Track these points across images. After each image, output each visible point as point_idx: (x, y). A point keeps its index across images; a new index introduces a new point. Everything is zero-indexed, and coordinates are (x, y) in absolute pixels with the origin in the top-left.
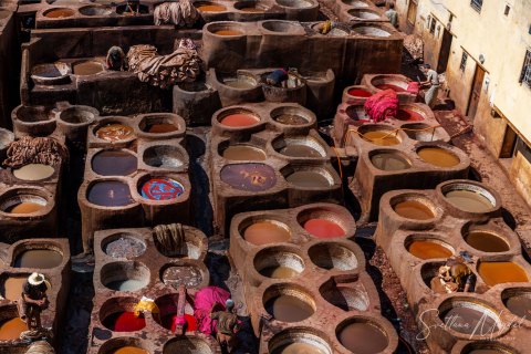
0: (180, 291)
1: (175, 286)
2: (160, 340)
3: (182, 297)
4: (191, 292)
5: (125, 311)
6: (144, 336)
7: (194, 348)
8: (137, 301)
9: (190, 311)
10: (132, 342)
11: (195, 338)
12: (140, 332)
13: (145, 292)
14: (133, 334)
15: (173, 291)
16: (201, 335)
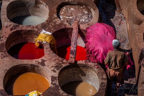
0: (74, 26)
1: (69, 22)
2: (56, 67)
3: (75, 32)
4: (83, 27)
5: (27, 42)
6: (43, 63)
7: (84, 75)
8: (37, 34)
9: (81, 43)
10: (33, 69)
11: (85, 66)
12: (40, 60)
13: (44, 26)
14: (34, 62)
15: (68, 26)
16: (90, 64)
